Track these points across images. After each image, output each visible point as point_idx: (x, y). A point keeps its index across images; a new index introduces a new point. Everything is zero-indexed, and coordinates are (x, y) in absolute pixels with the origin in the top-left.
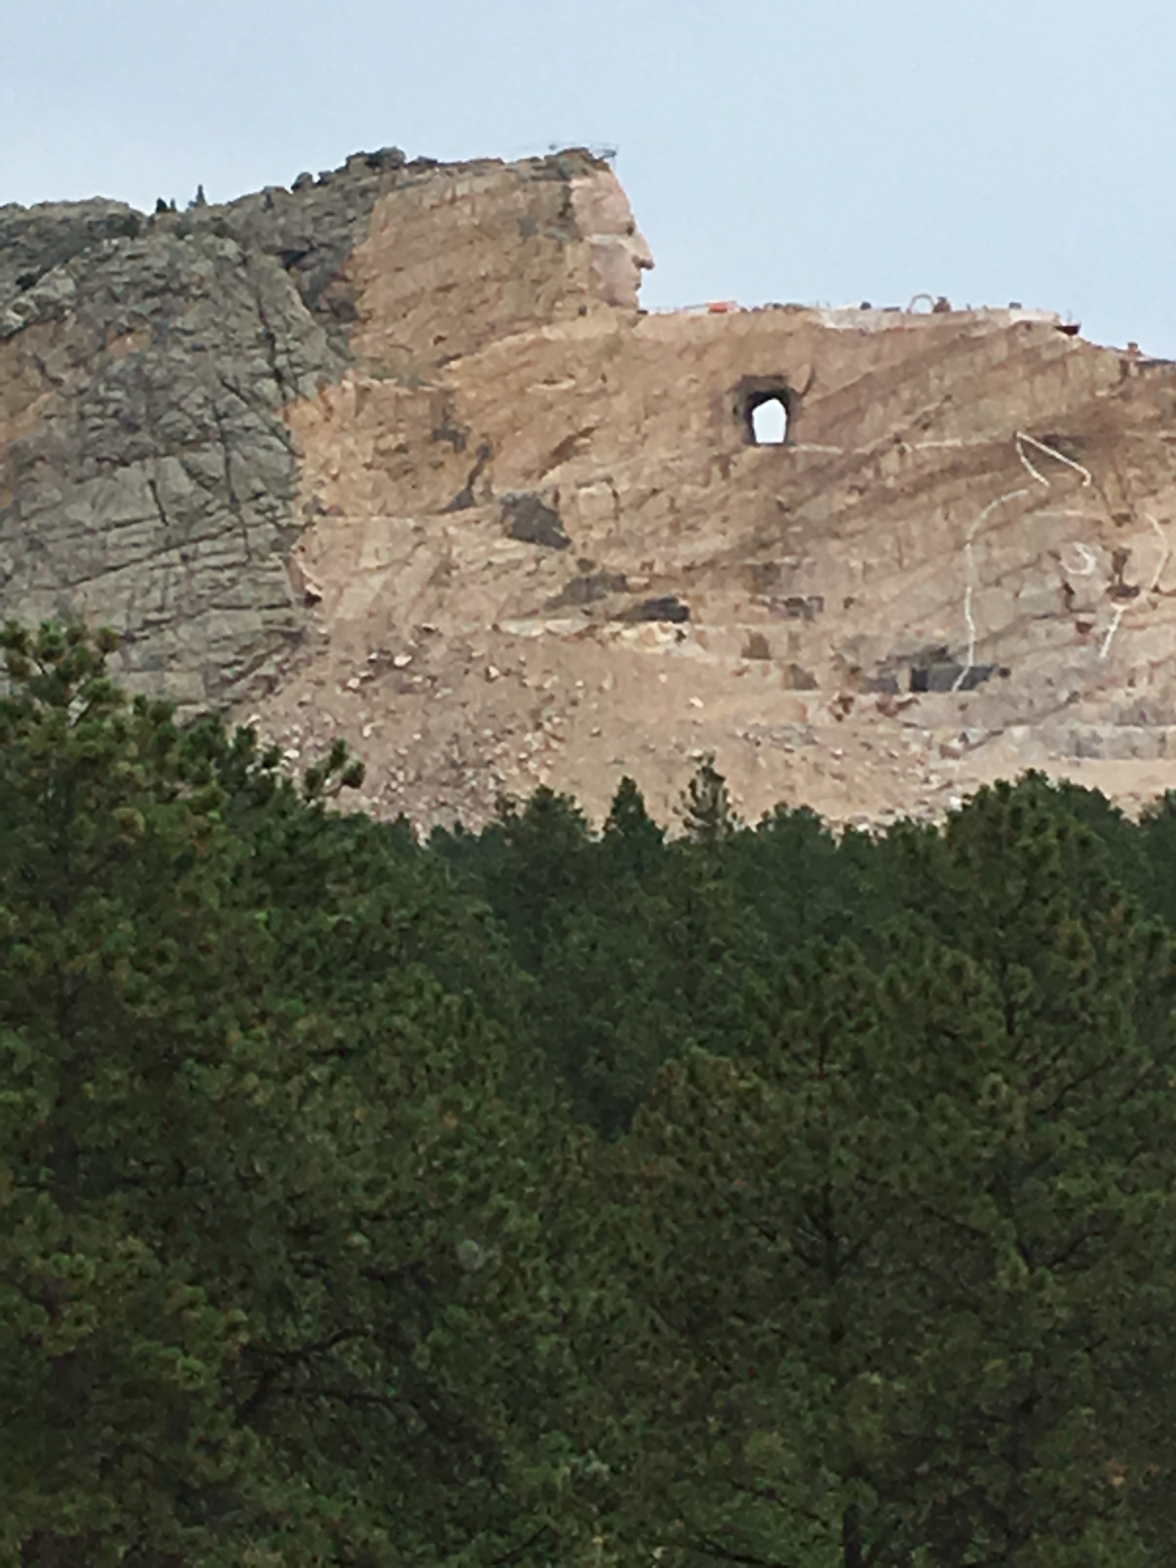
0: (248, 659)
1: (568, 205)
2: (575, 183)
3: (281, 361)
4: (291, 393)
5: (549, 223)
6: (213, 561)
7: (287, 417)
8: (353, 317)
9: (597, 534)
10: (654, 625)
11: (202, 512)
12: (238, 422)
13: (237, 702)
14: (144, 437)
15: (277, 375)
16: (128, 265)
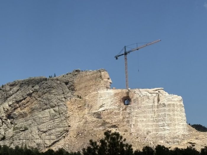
0: (62, 134)
1: (101, 76)
2: (102, 73)
3: (65, 96)
4: (66, 100)
5: (99, 78)
6: (57, 121)
7: (66, 103)
8: (74, 90)
9: (106, 117)
10: (113, 128)
11: (55, 115)
12: (60, 104)
13: (60, 139)
14: (48, 106)
15: (65, 98)
16: (46, 84)
